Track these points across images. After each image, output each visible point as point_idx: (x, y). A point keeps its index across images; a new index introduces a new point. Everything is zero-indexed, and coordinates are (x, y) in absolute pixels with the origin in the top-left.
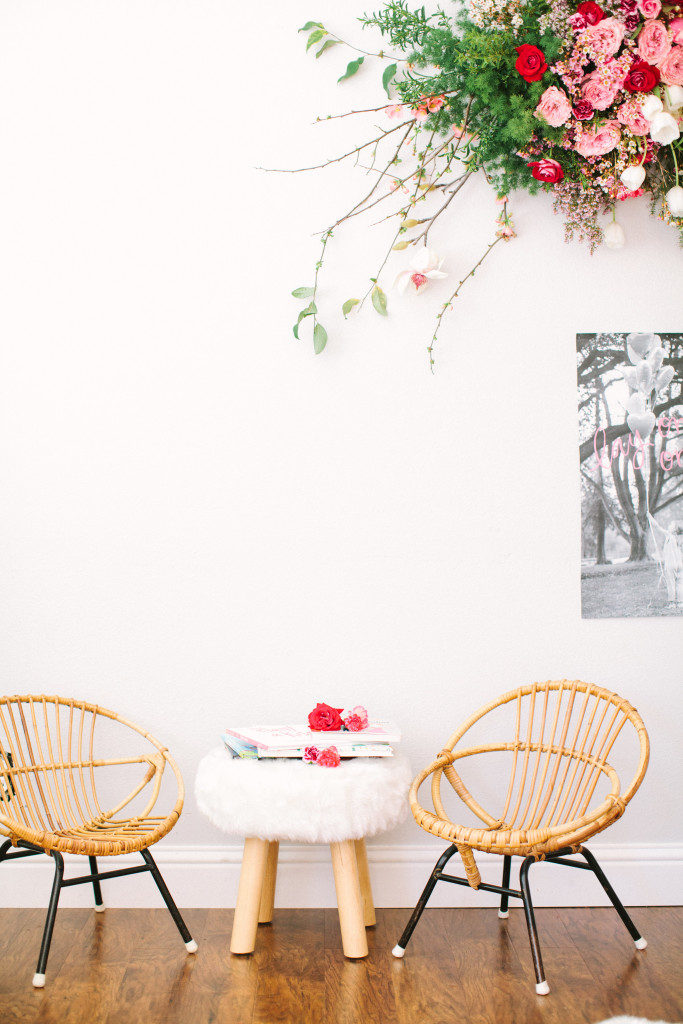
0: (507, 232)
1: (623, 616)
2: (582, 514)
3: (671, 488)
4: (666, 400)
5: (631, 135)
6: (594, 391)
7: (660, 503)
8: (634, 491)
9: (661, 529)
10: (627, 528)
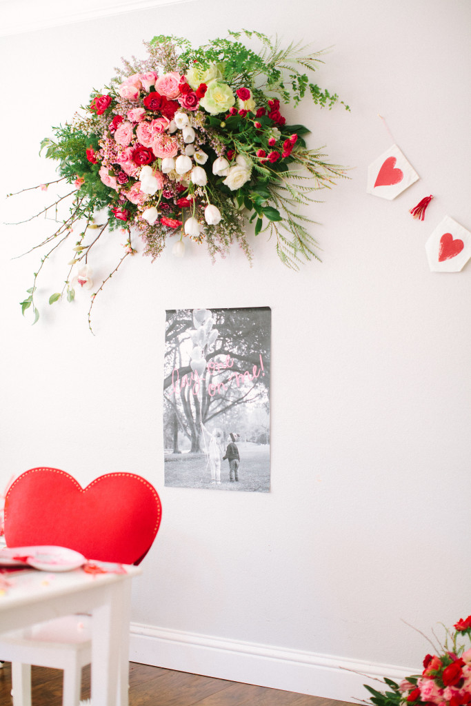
1: (186, 487)
2: (164, 422)
3: (214, 407)
4: (213, 351)
6: (174, 345)
7: (208, 417)
8: (193, 408)
9: (208, 433)
10: (189, 432)
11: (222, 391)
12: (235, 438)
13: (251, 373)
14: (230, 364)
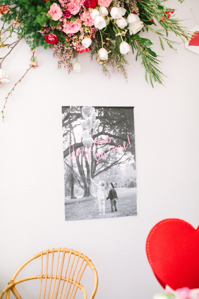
0: (34, 64)
1: (82, 219)
2: (65, 179)
3: (100, 167)
4: (97, 133)
5: (86, 25)
6: (69, 129)
7: (95, 174)
8: (85, 169)
9: (96, 184)
10: (82, 184)
11: (104, 158)
12: (114, 186)
13: (122, 146)
14: (109, 141)
